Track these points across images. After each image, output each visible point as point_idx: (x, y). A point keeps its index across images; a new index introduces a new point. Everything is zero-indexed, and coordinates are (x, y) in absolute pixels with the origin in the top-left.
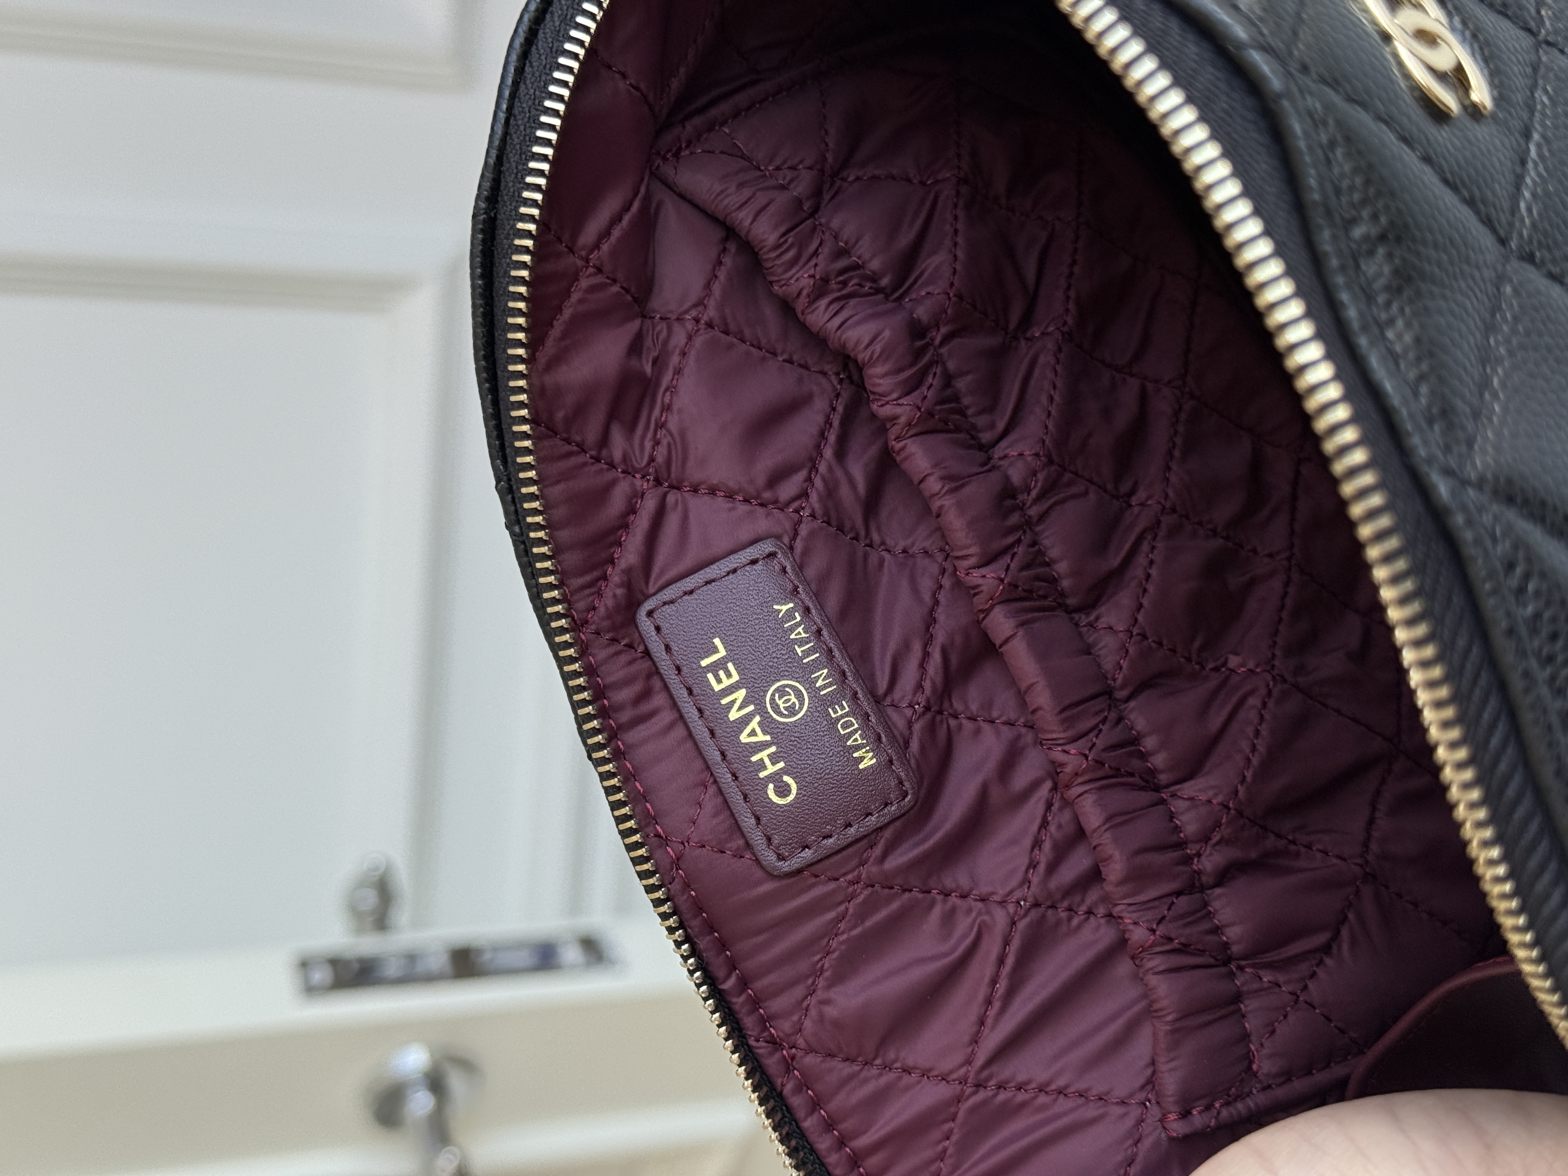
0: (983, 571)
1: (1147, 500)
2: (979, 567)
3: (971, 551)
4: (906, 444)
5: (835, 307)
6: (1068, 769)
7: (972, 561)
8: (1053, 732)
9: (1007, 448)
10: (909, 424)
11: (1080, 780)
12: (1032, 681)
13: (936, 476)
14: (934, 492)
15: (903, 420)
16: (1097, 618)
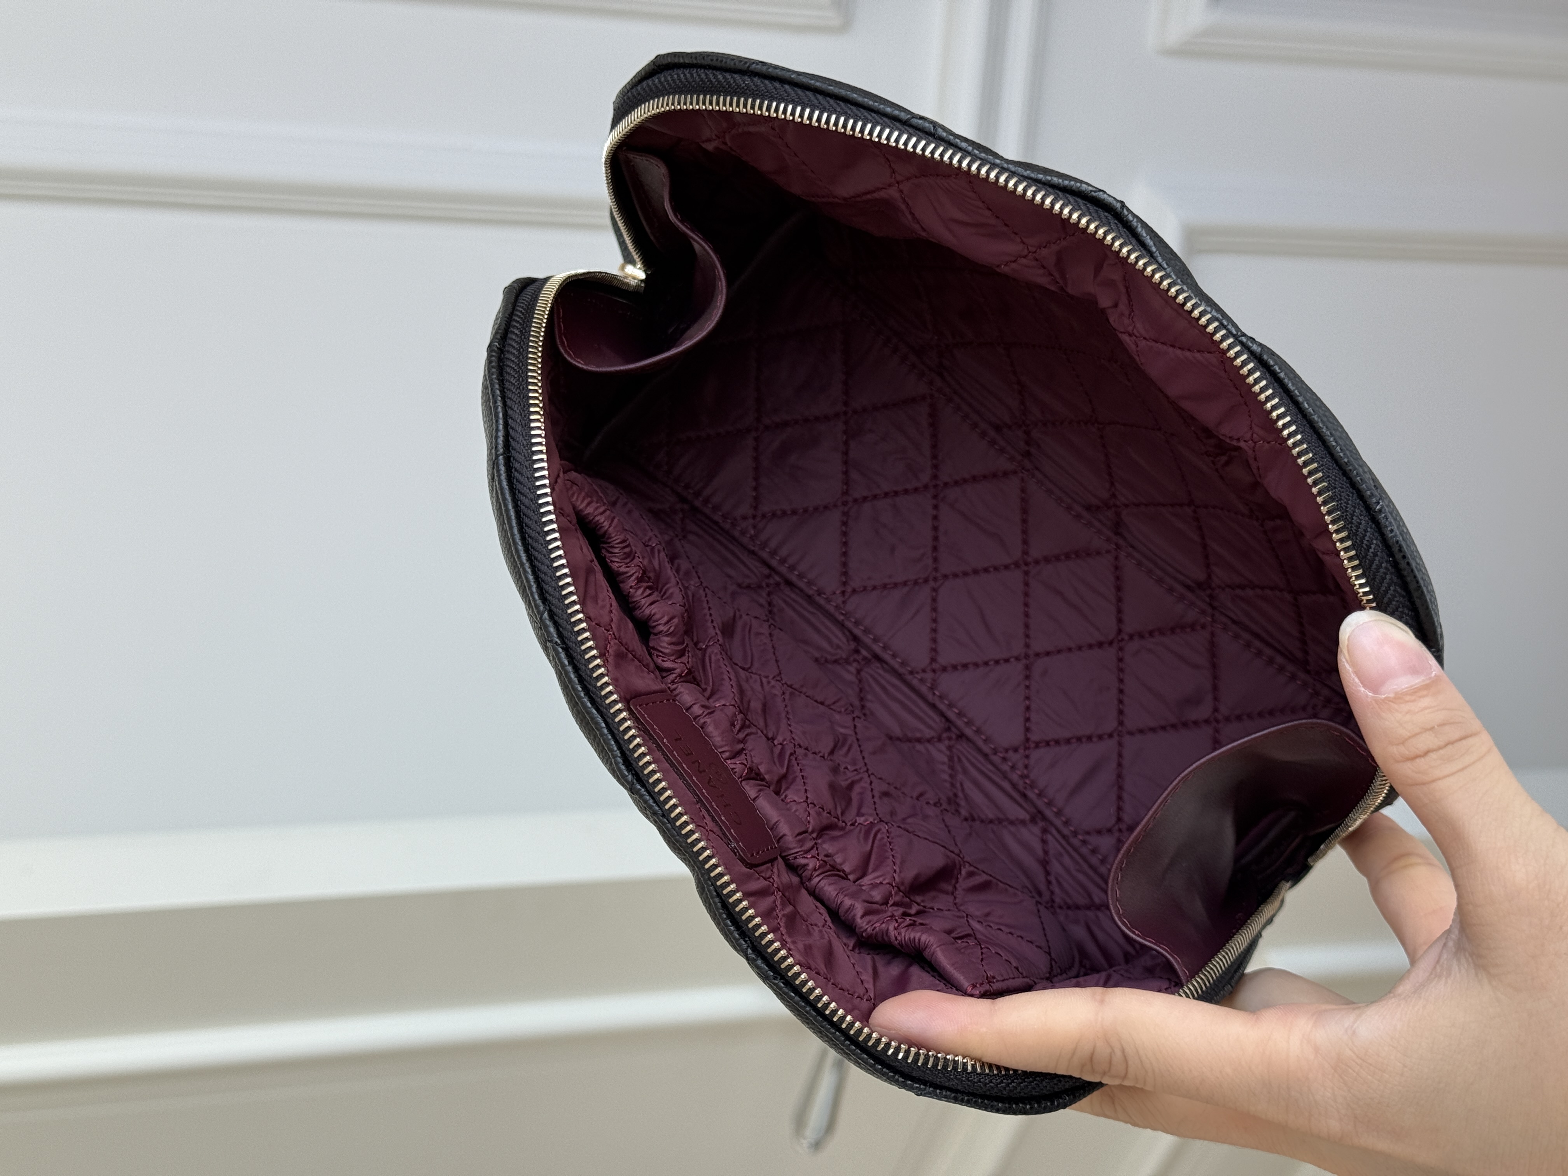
0: (733, 761)
1: (783, 741)
2: (731, 759)
3: (726, 748)
4: (678, 686)
5: (648, 592)
6: (811, 866)
7: (727, 754)
8: (794, 848)
9: (715, 701)
10: (680, 676)
11: (817, 873)
12: (776, 820)
13: (699, 705)
14: (699, 714)
15: (678, 671)
16: (786, 797)
